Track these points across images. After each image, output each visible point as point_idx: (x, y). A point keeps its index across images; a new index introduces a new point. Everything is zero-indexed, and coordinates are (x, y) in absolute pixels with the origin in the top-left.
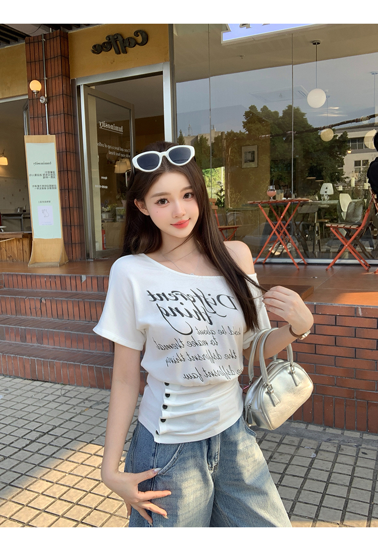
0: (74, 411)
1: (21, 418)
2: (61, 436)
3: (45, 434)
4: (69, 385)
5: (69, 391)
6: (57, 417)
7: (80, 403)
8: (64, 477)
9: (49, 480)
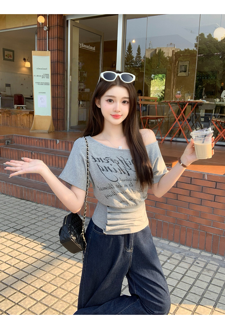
0: (38, 219)
1: (7, 220)
2: (26, 232)
3: (17, 230)
4: (40, 204)
5: (39, 207)
6: (27, 221)
7: (43, 215)
8: (20, 255)
9: (11, 255)
